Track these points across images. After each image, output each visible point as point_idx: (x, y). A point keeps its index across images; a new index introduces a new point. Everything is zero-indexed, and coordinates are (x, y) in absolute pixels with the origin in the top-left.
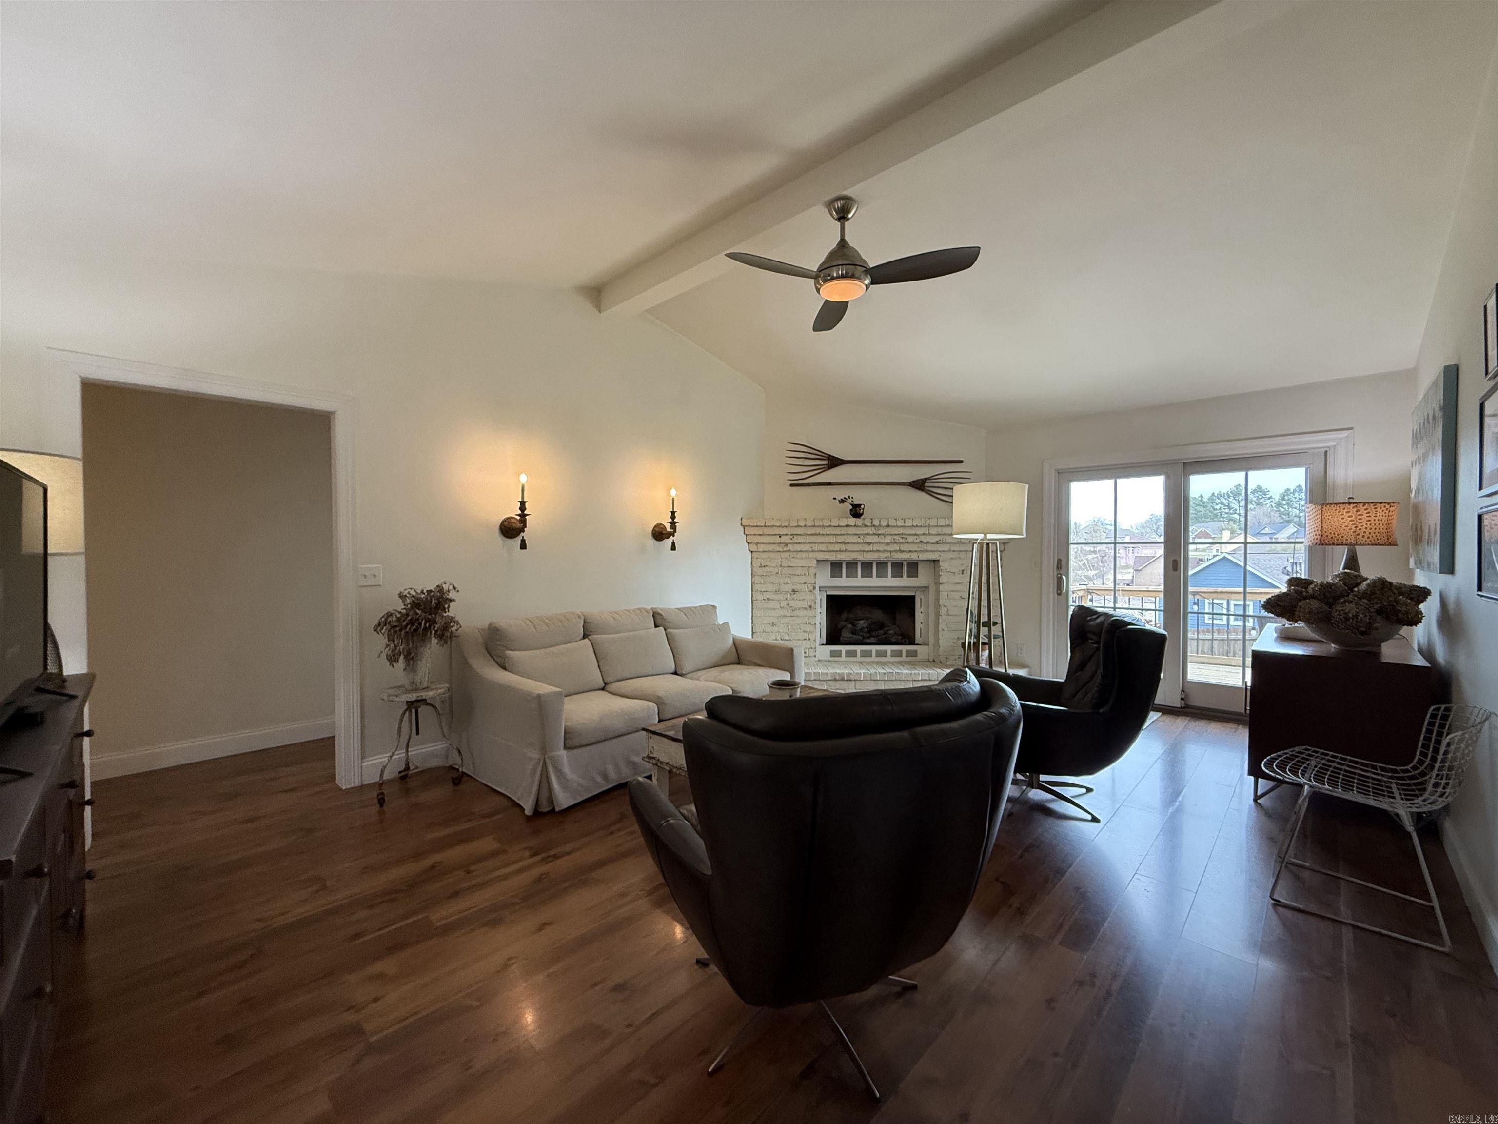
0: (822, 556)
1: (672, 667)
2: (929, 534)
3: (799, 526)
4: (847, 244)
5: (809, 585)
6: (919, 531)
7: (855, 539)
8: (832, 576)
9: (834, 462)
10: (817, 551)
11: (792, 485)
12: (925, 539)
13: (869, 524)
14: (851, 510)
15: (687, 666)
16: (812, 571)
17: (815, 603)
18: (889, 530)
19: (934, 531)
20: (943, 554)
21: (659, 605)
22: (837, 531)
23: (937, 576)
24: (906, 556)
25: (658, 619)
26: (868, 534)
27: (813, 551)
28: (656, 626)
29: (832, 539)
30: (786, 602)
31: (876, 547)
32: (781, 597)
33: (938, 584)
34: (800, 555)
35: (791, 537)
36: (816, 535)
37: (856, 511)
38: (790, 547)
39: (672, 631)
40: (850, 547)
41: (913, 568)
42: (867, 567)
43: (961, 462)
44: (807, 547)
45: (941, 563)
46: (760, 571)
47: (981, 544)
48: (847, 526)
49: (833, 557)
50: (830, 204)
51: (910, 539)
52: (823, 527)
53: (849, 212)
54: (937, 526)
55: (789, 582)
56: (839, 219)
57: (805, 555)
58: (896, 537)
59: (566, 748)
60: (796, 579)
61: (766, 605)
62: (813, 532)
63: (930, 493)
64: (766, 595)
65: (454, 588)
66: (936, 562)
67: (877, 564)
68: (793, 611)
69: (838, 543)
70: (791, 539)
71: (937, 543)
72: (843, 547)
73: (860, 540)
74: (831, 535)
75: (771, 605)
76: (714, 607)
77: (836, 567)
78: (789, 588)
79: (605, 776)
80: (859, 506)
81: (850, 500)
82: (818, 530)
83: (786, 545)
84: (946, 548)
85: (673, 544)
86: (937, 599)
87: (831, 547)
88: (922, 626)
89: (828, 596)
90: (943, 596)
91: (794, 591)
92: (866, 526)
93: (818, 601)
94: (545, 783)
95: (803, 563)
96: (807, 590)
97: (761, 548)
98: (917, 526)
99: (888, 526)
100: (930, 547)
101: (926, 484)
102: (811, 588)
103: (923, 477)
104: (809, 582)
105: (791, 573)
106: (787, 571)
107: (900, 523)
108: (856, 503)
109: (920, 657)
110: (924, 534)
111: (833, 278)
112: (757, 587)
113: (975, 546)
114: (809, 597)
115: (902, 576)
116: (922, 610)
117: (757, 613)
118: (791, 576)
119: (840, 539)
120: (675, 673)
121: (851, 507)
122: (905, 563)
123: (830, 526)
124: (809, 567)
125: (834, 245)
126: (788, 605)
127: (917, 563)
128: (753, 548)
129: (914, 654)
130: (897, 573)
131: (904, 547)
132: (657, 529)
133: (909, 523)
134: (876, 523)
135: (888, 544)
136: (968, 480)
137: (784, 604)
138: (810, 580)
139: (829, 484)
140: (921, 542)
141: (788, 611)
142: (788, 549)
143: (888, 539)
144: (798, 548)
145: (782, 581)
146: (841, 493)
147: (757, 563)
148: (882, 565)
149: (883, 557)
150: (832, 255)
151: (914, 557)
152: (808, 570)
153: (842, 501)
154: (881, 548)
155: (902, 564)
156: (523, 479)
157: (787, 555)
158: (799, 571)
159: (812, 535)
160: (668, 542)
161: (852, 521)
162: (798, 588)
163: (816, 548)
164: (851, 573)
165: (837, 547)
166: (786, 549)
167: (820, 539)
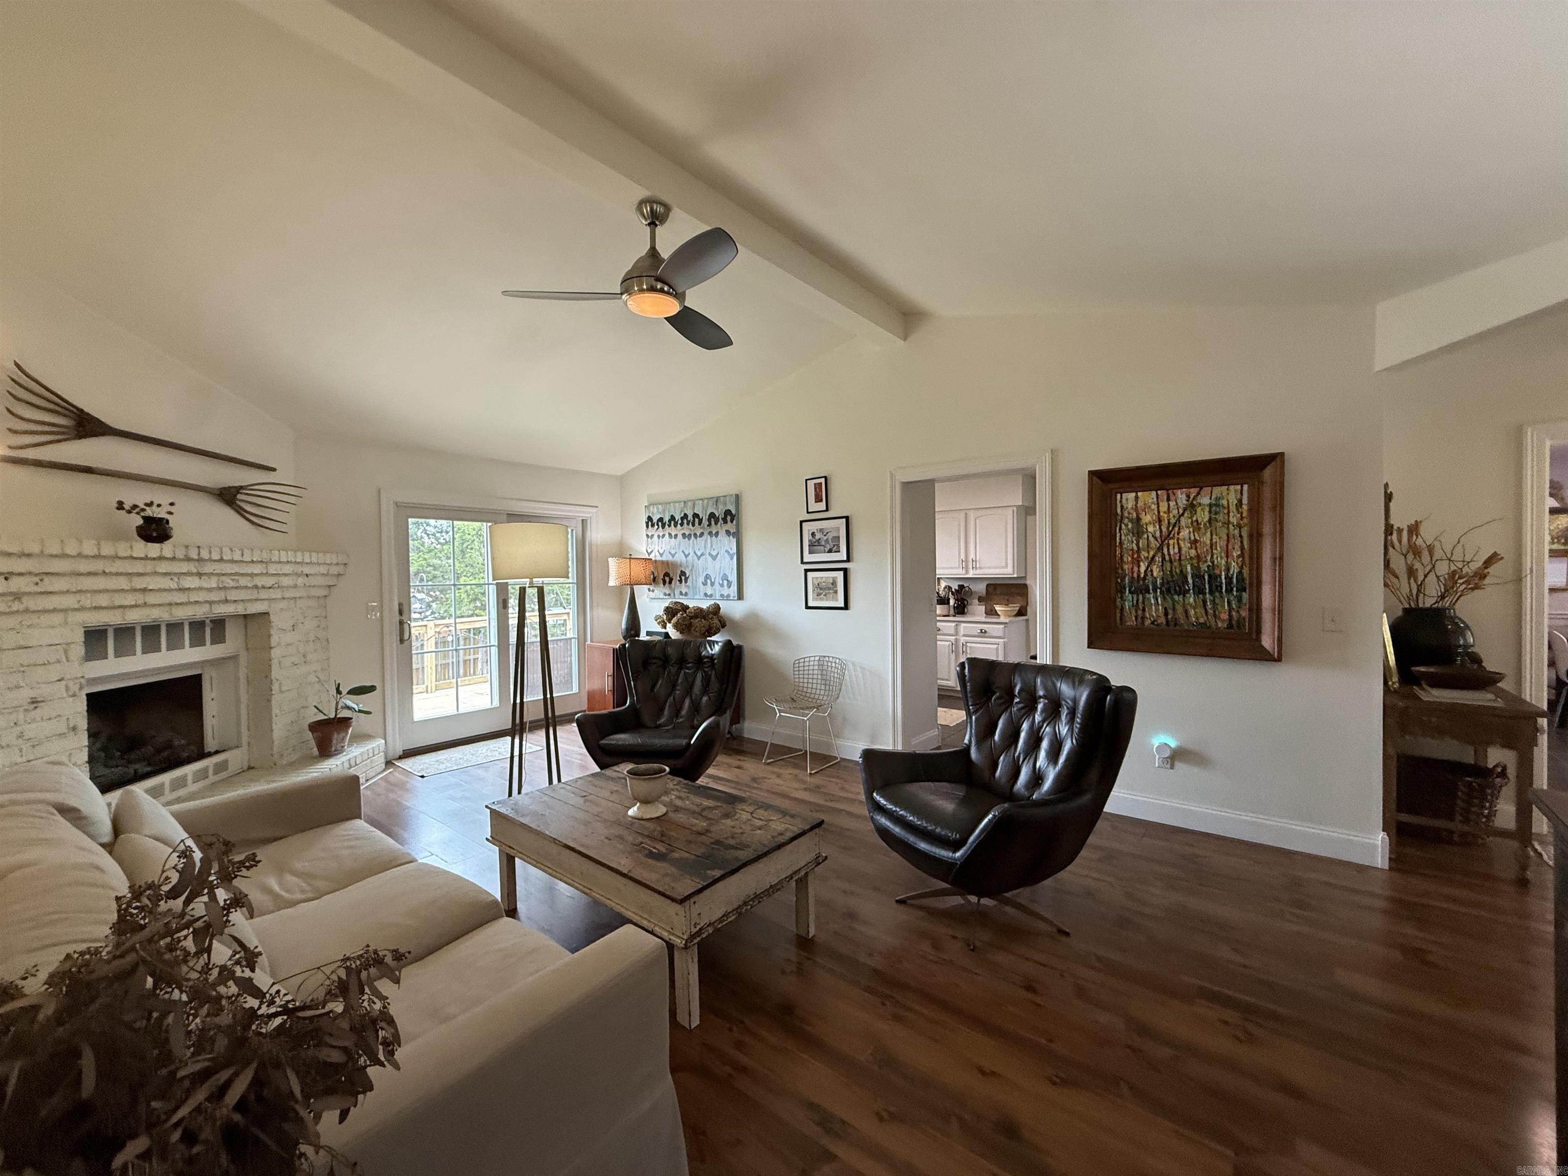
0: (95, 619)
3: (64, 556)
5: (71, 684)
7: (168, 583)
9: (87, 425)
10: (89, 609)
13: (179, 556)
14: (141, 527)
16: (76, 652)
24: (220, 610)
26: (177, 573)
27: (80, 610)
29: (123, 583)
34: (44, 619)
35: (37, 579)
36: (96, 574)
37: (153, 531)
38: (26, 602)
41: (220, 629)
42: (151, 631)
43: (274, 470)
44: (69, 601)
45: (272, 617)
48: (136, 558)
51: (243, 582)
54: (278, 563)
55: (22, 684)
57: (57, 619)
58: (225, 579)
63: (240, 511)
66: (262, 616)
67: (190, 623)
68: (33, 746)
69: (136, 590)
70: (37, 584)
71: (272, 587)
73: (173, 585)
74: (121, 574)
78: (22, 697)
80: (157, 520)
81: (134, 508)
83: (20, 597)
84: (279, 594)
87: (119, 600)
88: (214, 721)
90: (275, 665)
91: (34, 702)
95: (54, 636)
96: (65, 695)
100: (261, 594)
101: (239, 496)
103: (236, 485)
104: (68, 677)
105: (25, 663)
106: (17, 658)
109: (233, 768)
110: (258, 574)
114: (70, 708)
116: (214, 695)
118: (25, 669)
119: (139, 583)
121: (140, 521)
122: (208, 621)
124: (67, 644)
126: (21, 736)
127: (224, 620)
129: (221, 767)
130: (197, 641)
131: (232, 595)
134: (205, 554)
135: (211, 590)
138: (72, 671)
139: (88, 470)
140: (255, 586)
141: (21, 751)
142: (22, 607)
143: (214, 583)
144: (46, 602)
146: (115, 491)
148: (174, 627)
151: (230, 611)
152: (66, 652)
155: (207, 624)
158: (44, 656)
159: (90, 574)
162: (44, 691)
163: (87, 601)
164: (151, 646)
165: (129, 600)
166: (16, 606)
167: (101, 583)
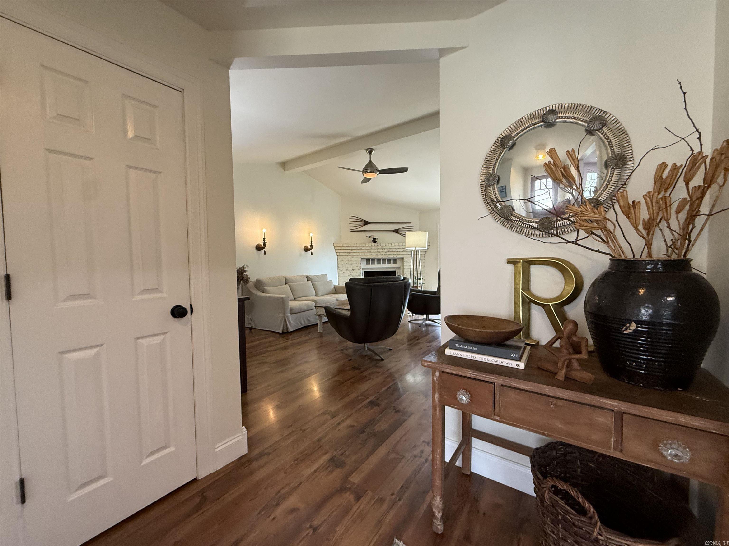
0: (363, 257)
1: (315, 294)
2: (400, 249)
3: (354, 246)
4: (372, 162)
6: (397, 248)
7: (375, 251)
8: (366, 264)
9: (366, 223)
11: (351, 231)
12: (399, 250)
13: (379, 245)
14: (373, 240)
15: (320, 294)
16: (359, 262)
17: (361, 274)
18: (386, 247)
19: (402, 247)
20: (405, 256)
21: (309, 274)
22: (368, 248)
23: (403, 263)
24: (392, 256)
25: (308, 278)
26: (379, 249)
27: (360, 255)
28: (308, 281)
29: (366, 251)
30: (350, 274)
31: (382, 253)
32: (348, 272)
33: (403, 266)
34: (355, 257)
36: (361, 249)
37: (375, 241)
38: (352, 254)
39: (314, 282)
40: (373, 254)
41: (395, 261)
42: (379, 260)
43: (411, 223)
44: (358, 254)
45: (404, 259)
46: (340, 263)
47: (414, 251)
48: (371, 246)
49: (366, 257)
50: (366, 150)
51: (394, 250)
52: (363, 246)
53: (372, 152)
54: (403, 246)
55: (351, 266)
56: (369, 154)
57: (357, 256)
58: (389, 250)
59: (290, 314)
60: (354, 265)
61: (343, 275)
62: (360, 248)
63: (400, 234)
64: (343, 271)
65: (248, 267)
66: (402, 258)
67: (382, 259)
70: (352, 251)
71: (403, 252)
72: (370, 254)
73: (376, 251)
74: (366, 249)
75: (345, 275)
76: (326, 275)
77: (368, 261)
78: (351, 269)
79: (301, 323)
80: (375, 239)
81: (372, 237)
82: (361, 248)
83: (350, 253)
84: (406, 253)
85: (312, 253)
86: (403, 271)
87: (366, 254)
89: (365, 272)
90: (405, 270)
91: (353, 270)
92: (378, 246)
93: (362, 273)
94: (285, 324)
95: (356, 259)
96: (357, 269)
97: (341, 254)
98: (396, 246)
99: (386, 246)
100: (400, 253)
101: (399, 231)
102: (359, 268)
103: (398, 228)
106: (350, 262)
107: (390, 245)
108: (374, 238)
110: (398, 249)
111: (368, 173)
112: (339, 269)
113: (413, 252)
114: (358, 272)
115: (391, 264)
116: (401, 274)
117: (340, 278)
118: (352, 264)
119: (369, 251)
120: (316, 296)
121: (373, 239)
122: (392, 259)
123: (366, 246)
125: (367, 162)
126: (351, 275)
127: (396, 259)
128: (338, 254)
130: (389, 263)
131: (391, 253)
132: (306, 248)
133: (393, 245)
134: (382, 245)
135: (386, 252)
136: (411, 230)
137: (349, 274)
138: (359, 265)
139: (365, 231)
140: (397, 251)
143: (386, 251)
144: (354, 254)
145: (349, 266)
146: (369, 234)
147: (339, 260)
148: (384, 260)
149: (384, 257)
150: (367, 166)
151: (395, 257)
153: (370, 237)
154: (383, 253)
155: (391, 259)
156: (264, 230)
157: (350, 257)
158: (355, 262)
159: (359, 249)
160: (310, 252)
161: (373, 244)
162: (355, 268)
163: (361, 254)
164: (373, 263)
165: (368, 254)
166: (350, 254)
167: (362, 251)
